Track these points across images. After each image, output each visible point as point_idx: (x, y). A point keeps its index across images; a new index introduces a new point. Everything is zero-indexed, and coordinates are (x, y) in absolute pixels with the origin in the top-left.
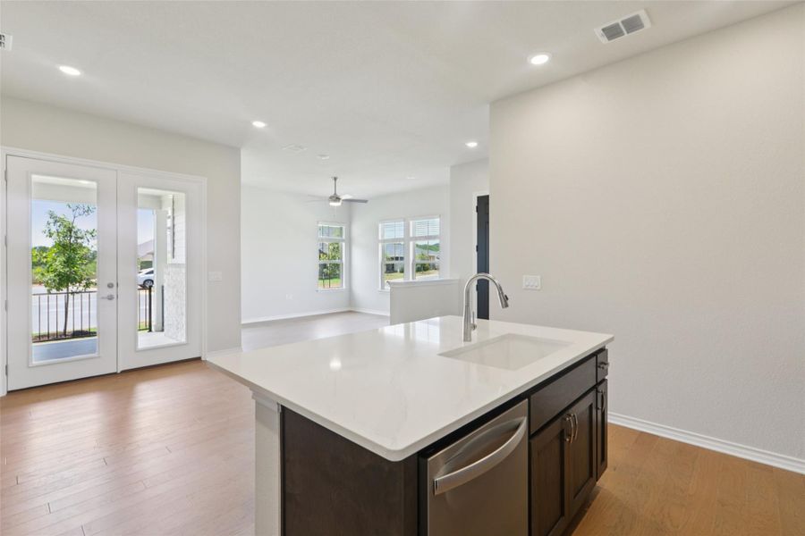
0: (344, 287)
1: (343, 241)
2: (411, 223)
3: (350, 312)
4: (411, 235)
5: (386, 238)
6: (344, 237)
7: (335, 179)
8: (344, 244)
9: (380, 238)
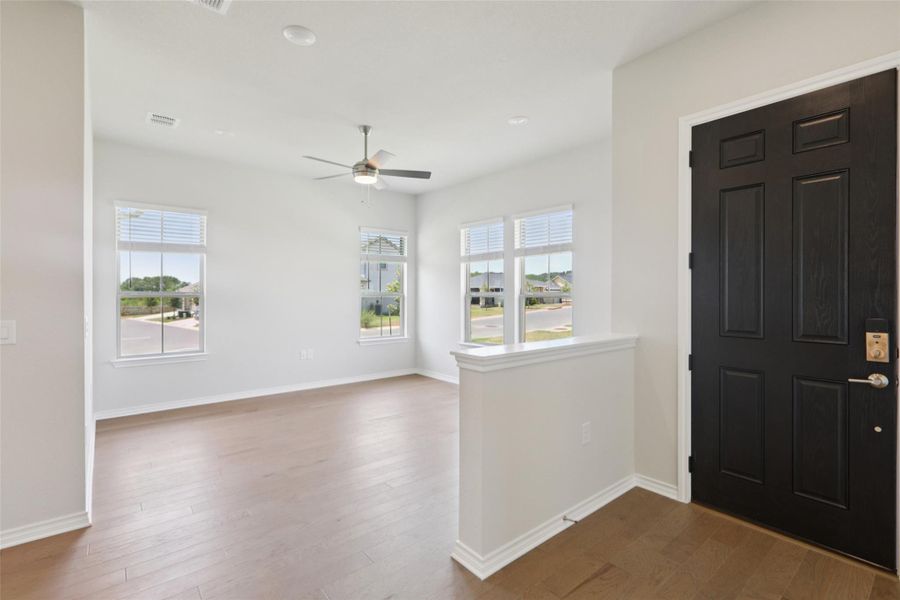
0: (406, 336)
1: (404, 260)
2: (517, 222)
3: (416, 377)
4: (517, 246)
5: (472, 252)
6: (406, 254)
7: (366, 130)
8: (405, 265)
9: (463, 254)
